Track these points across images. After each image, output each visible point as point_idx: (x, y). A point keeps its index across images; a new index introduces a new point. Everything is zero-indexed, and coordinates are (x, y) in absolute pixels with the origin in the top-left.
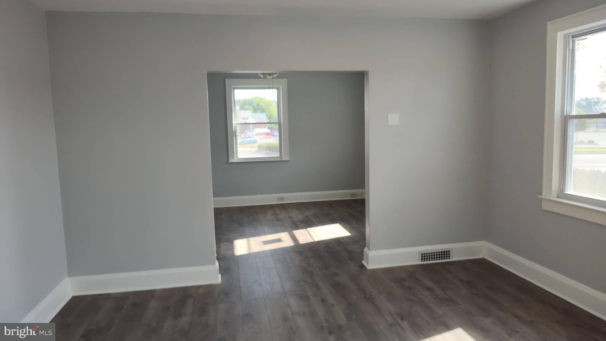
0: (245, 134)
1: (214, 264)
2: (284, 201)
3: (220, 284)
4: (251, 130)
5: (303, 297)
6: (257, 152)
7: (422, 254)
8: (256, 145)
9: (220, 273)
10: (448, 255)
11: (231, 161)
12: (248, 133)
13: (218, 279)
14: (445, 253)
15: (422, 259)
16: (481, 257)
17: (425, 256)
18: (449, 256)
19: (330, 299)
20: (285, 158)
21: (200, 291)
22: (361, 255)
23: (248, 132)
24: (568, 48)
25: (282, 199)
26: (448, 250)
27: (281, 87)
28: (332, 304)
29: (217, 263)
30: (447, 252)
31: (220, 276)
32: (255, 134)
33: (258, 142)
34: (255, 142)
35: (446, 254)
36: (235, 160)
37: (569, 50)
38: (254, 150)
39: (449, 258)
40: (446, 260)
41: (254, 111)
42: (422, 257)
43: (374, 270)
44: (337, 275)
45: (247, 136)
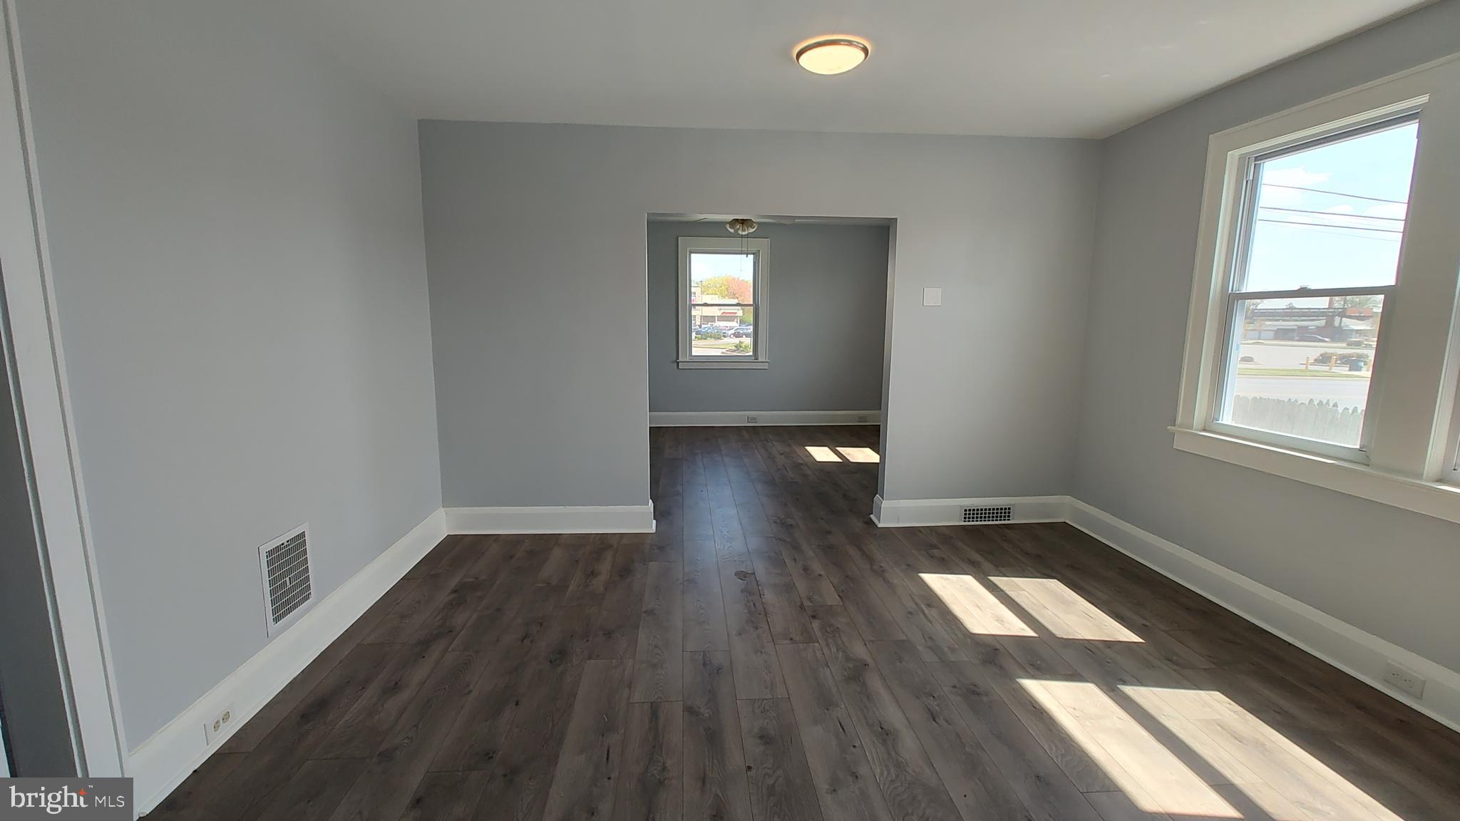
1: (646, 504)
2: (756, 422)
3: (653, 534)
5: (777, 562)
7: (966, 510)
9: (654, 519)
10: (1007, 514)
11: (682, 358)
13: (652, 527)
14: (1003, 511)
15: (965, 518)
16: (1060, 519)
17: (969, 513)
18: (1009, 516)
19: (817, 568)
21: (624, 541)
22: (869, 506)
24: (1246, 178)
25: (754, 419)
26: (1008, 507)
27: (760, 251)
28: (820, 575)
30: (1005, 509)
31: (654, 521)
35: (1005, 512)
36: (688, 358)
37: (1247, 182)
39: (1009, 520)
40: (1003, 522)
42: (965, 514)
43: (888, 530)
44: (829, 533)
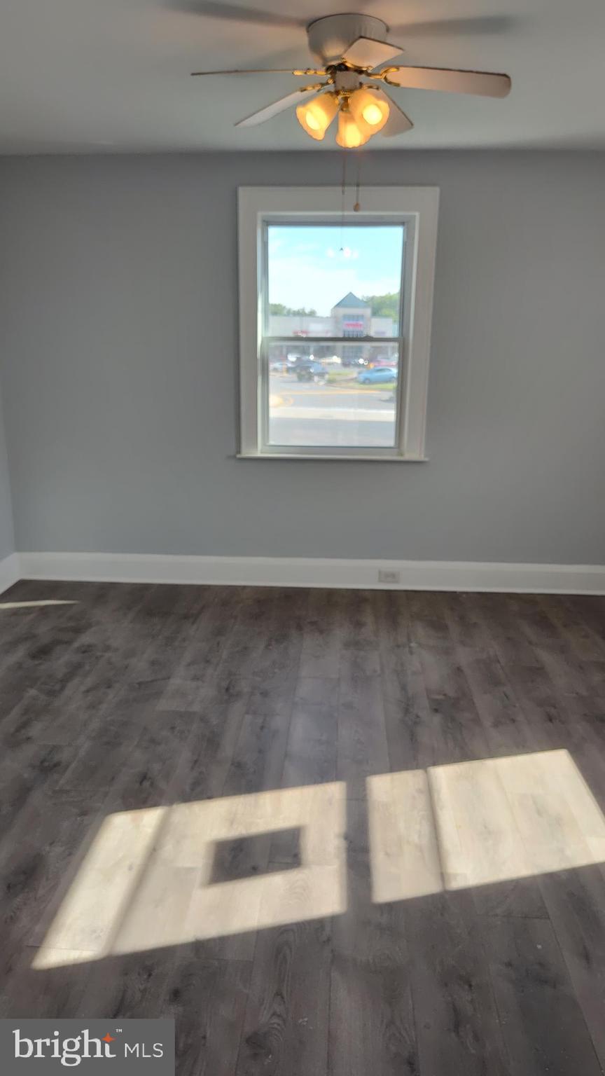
0: (377, 364)
2: (396, 582)
11: (247, 453)
20: (408, 456)
27: (417, 214)
36: (259, 453)
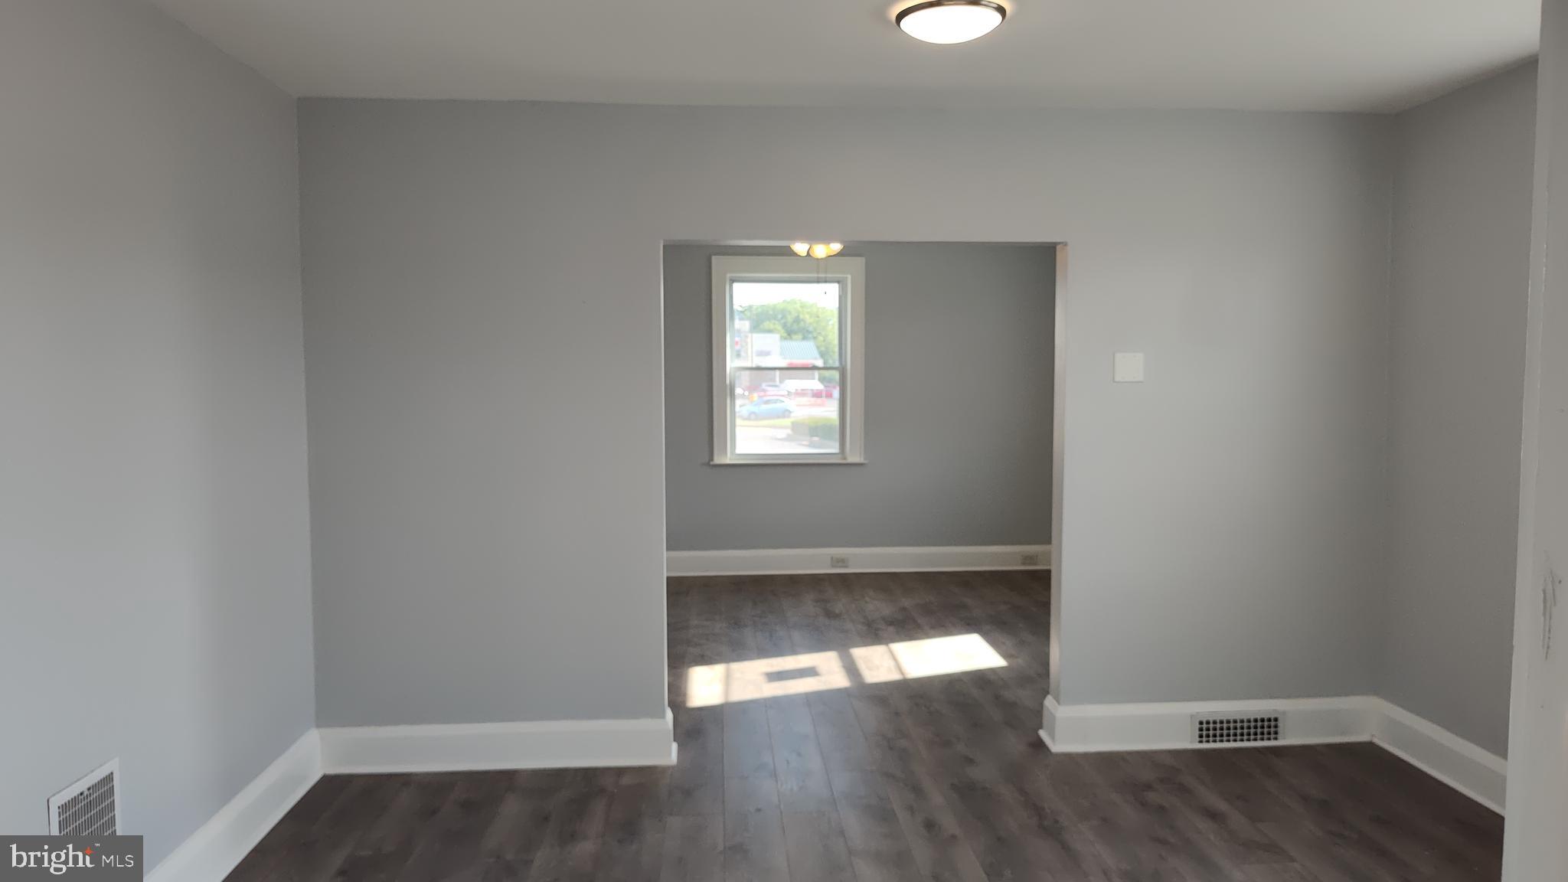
0: (762, 394)
1: (663, 716)
2: (846, 567)
3: (673, 767)
4: (778, 383)
5: (882, 815)
6: (788, 439)
7: (1201, 723)
8: (787, 422)
9: (675, 740)
10: (1272, 730)
11: (718, 460)
12: (767, 391)
13: (670, 755)
14: (1266, 724)
15: (1201, 736)
16: (1363, 738)
17: (1208, 729)
18: (1276, 733)
19: (949, 823)
21: (626, 781)
22: (1039, 715)
23: (769, 388)
25: (841, 561)
26: (1272, 717)
27: (849, 277)
28: (953, 837)
29: (669, 715)
30: (1269, 720)
31: (675, 746)
32: (787, 393)
33: (792, 415)
34: (786, 413)
35: (1267, 726)
36: (728, 460)
38: (782, 433)
39: (1276, 739)
40: (1266, 743)
41: (785, 335)
42: (1201, 730)
43: (1070, 757)
44: (970, 761)
45: (766, 399)
